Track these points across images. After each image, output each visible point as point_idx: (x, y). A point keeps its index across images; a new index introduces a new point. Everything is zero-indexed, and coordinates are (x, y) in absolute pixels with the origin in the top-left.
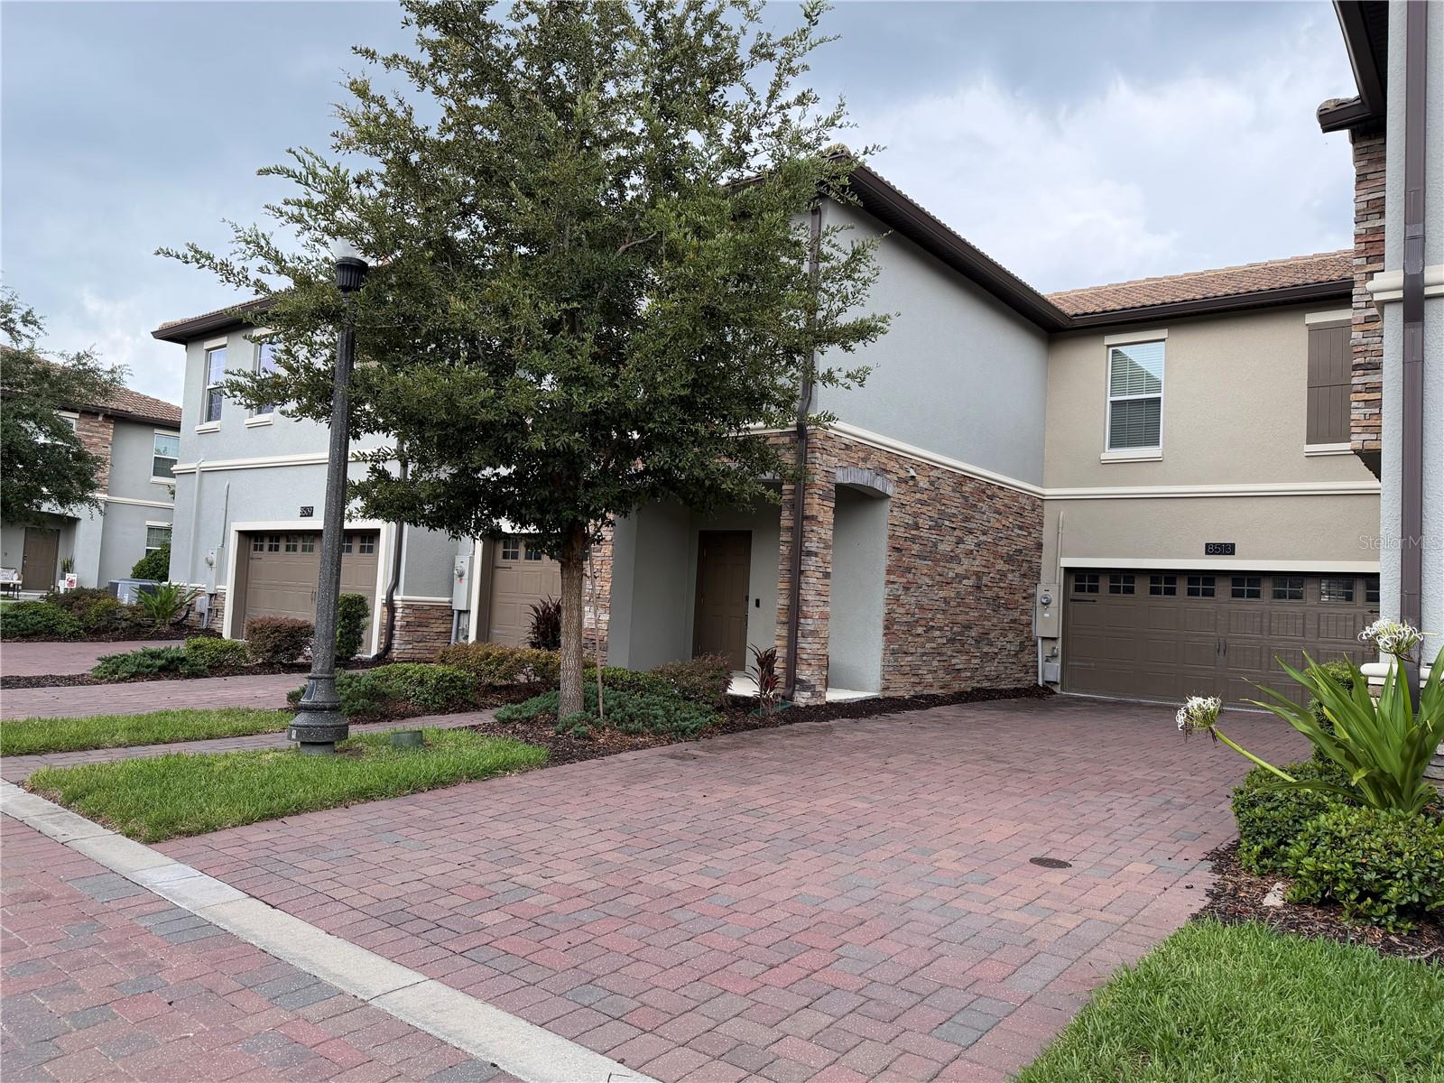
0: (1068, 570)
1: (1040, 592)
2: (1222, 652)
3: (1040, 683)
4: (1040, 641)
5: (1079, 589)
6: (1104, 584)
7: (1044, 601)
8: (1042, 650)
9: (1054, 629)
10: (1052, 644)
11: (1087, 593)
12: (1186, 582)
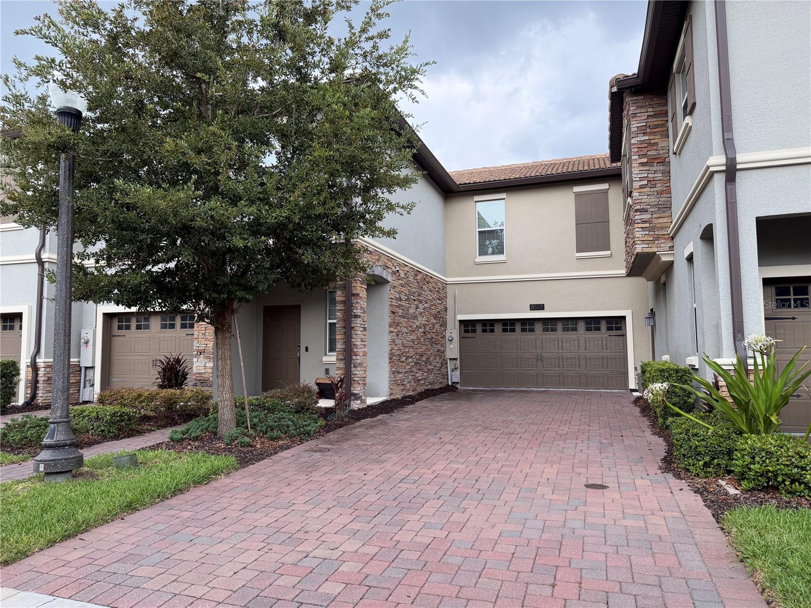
0: (461, 321)
1: (448, 335)
2: (540, 361)
3: (450, 384)
4: (448, 361)
5: (466, 331)
6: (479, 328)
7: (450, 339)
8: (450, 366)
9: (456, 354)
10: (455, 362)
11: (470, 334)
12: (520, 325)
